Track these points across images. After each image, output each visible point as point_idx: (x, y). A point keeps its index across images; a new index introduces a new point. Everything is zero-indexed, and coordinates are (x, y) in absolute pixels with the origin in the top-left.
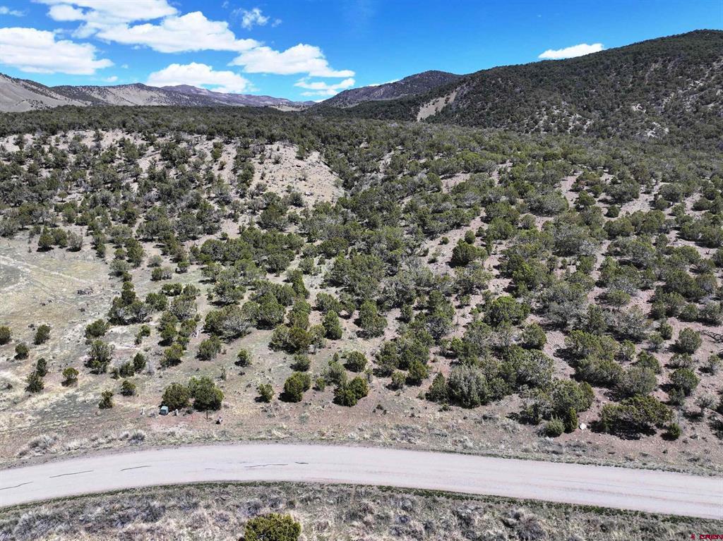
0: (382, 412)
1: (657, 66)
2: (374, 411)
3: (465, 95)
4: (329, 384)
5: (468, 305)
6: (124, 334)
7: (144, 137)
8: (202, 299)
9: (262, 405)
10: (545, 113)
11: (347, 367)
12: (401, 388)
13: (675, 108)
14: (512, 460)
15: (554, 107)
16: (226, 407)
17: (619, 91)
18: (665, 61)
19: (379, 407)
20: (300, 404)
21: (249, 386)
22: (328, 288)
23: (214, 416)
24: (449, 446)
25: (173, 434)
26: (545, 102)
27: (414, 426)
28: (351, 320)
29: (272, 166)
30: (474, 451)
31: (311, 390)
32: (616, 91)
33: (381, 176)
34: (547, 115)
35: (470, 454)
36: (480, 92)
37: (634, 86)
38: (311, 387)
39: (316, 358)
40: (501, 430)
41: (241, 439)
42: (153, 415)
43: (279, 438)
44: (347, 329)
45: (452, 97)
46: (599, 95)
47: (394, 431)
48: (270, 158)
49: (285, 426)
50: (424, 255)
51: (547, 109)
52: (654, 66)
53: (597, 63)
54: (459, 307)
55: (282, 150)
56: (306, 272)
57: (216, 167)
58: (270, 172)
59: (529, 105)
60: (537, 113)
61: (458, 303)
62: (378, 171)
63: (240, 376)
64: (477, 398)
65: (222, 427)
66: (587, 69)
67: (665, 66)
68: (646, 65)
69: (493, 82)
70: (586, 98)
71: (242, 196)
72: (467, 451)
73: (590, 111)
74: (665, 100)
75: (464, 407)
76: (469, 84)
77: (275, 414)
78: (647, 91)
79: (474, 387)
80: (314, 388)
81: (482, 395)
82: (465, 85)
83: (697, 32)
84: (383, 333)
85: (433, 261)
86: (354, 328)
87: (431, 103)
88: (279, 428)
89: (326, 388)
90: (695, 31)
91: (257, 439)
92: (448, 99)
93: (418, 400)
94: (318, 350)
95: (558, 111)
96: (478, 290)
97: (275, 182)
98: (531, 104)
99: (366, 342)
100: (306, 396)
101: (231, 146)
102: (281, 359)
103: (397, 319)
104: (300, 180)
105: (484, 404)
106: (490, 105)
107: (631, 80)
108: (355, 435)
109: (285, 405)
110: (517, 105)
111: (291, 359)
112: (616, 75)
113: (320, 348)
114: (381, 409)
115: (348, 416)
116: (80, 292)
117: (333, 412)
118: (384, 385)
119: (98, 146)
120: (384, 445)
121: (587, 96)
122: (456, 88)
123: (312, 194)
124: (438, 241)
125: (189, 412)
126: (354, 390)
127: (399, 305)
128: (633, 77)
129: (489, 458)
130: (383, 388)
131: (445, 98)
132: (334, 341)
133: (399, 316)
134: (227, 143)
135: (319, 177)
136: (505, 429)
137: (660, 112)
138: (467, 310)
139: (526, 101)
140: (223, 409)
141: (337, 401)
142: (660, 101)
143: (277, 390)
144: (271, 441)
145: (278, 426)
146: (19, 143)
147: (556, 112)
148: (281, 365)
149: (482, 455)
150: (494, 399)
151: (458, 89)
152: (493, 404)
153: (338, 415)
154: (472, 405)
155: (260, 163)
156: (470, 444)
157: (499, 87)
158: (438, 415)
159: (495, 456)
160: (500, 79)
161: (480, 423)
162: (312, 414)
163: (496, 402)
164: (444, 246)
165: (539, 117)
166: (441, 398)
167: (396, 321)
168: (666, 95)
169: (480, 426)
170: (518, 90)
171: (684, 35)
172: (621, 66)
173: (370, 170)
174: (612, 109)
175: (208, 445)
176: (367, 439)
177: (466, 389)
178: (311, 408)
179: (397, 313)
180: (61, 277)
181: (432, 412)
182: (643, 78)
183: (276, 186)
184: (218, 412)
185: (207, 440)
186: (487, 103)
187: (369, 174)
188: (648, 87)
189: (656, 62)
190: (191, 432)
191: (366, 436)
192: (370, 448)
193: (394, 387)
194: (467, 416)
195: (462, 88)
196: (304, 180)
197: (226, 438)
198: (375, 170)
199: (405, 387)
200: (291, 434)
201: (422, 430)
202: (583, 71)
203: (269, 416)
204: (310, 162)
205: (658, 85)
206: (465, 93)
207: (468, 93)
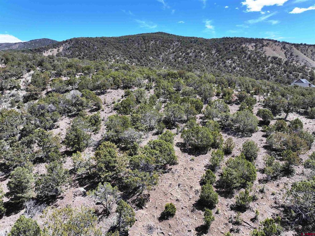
3: (68, 48)
13: (167, 59)
15: (116, 56)
18: (155, 41)
26: (112, 54)
32: (140, 51)
33: (22, 93)
34: (114, 59)
36: (77, 47)
37: (146, 49)
45: (61, 49)
46: (134, 52)
51: (113, 57)
52: (152, 42)
60: (109, 58)
62: (18, 88)
66: (125, 41)
67: (156, 43)
68: (149, 41)
69: (82, 43)
70: (128, 53)
73: (132, 59)
76: (69, 43)
78: (153, 52)
82: (67, 43)
83: (160, 32)
87: (49, 51)
90: (159, 32)
92: (59, 50)
95: (118, 58)
98: (105, 54)
106: (83, 53)
107: (145, 47)
110: (97, 54)
122: (62, 44)
131: (57, 49)
137: (161, 61)
139: (102, 53)
142: (159, 56)
151: (64, 45)
157: (86, 46)
160: (85, 42)
168: (161, 54)
170: (96, 47)
171: (155, 33)
172: (139, 41)
173: (9, 87)
174: (142, 59)
182: (149, 47)
186: (81, 53)
187: (8, 91)
188: (152, 50)
189: (152, 41)
195: (66, 45)
198: (15, 87)
202: (123, 41)
205: (156, 50)
206: (68, 47)
207: (70, 47)
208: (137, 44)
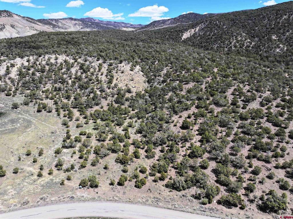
0: (150, 191)
1: (286, 17)
2: (147, 191)
3: (203, 29)
4: (134, 179)
5: (185, 146)
6: (68, 153)
7: (73, 58)
8: (93, 137)
9: (111, 186)
10: (235, 39)
11: (141, 171)
12: (158, 181)
13: (291, 38)
14: (189, 213)
15: (239, 36)
16: (100, 186)
17: (268, 29)
18: (289, 15)
19: (149, 189)
20: (123, 187)
21: (108, 178)
22: (137, 134)
23: (96, 190)
24: (170, 206)
25: (83, 196)
26: (235, 34)
27: (160, 197)
28: (144, 150)
29: (121, 74)
30: (178, 209)
31: (128, 181)
32: (267, 29)
34: (236, 40)
35: (176, 210)
36: (209, 28)
37: (274, 26)
38: (128, 180)
39: (130, 167)
40: (188, 201)
41: (104, 200)
42: (77, 189)
43: (116, 200)
44: (142, 154)
45: (197, 29)
46: (259, 30)
47: (153, 199)
48: (120, 70)
49: (118, 195)
50: (172, 123)
51: (236, 37)
52: (285, 17)
53: (260, 15)
54: (182, 147)
55: (125, 66)
56: (130, 126)
57: (100, 74)
58: (120, 77)
59: (228, 35)
60: (232, 39)
61: (181, 145)
62: (161, 76)
63: (105, 174)
64: (181, 188)
65: (98, 195)
67: (289, 17)
68: (281, 16)
69: (215, 23)
70: (253, 32)
71: (109, 88)
72: (175, 209)
73: (254, 38)
74: (287, 34)
75: (177, 191)
76: (205, 23)
77: (115, 190)
78: (280, 29)
79: (181, 185)
80: (129, 180)
81: (183, 187)
82: (203, 24)
84: (154, 157)
85: (175, 126)
86: (145, 154)
87: (188, 31)
88: (117, 196)
89: (133, 180)
91: (109, 200)
92: (195, 30)
93: (162, 187)
94: (131, 163)
95: (240, 38)
96: (189, 140)
97: (121, 82)
98: (230, 34)
99: (148, 160)
100: (126, 183)
101: (106, 64)
102: (119, 167)
103: (160, 150)
104: (131, 80)
105: (184, 190)
106: (212, 33)
107: (274, 23)
108: (140, 200)
109: (119, 187)
110: (223, 34)
111: (122, 167)
112: (268, 21)
113: (132, 162)
114: (150, 190)
115: (139, 192)
116: (52, 133)
117: (134, 190)
118: (152, 180)
119: (56, 62)
120: (149, 205)
121: (254, 31)
122: (199, 25)
123: (135, 87)
124: (178, 116)
125: (88, 188)
126: (141, 183)
127: (161, 145)
128: (275, 22)
129: (182, 212)
130: (152, 181)
131: (194, 29)
132: (137, 159)
133: (161, 149)
134: (104, 63)
135: (138, 78)
136: (189, 200)
137: (284, 39)
138: (184, 149)
139: (228, 33)
140: (99, 187)
141: (136, 186)
142: (285, 34)
143: (117, 181)
144: (113, 201)
145: (116, 195)
146: (28, 61)
147: (239, 39)
148: (119, 169)
149: (180, 211)
150: (188, 188)
151: (200, 25)
152: (187, 190)
153: (136, 192)
154: (180, 190)
155: (116, 73)
156: (177, 206)
157: (217, 25)
158: (168, 193)
159: (184, 211)
160: (218, 22)
161: (181, 197)
162: (127, 191)
163: (188, 189)
164: (180, 118)
165: (232, 41)
166: (170, 187)
167: (159, 151)
168: (288, 31)
169: (181, 199)
170: (225, 27)
172: (270, 17)
173: (158, 75)
174: (264, 37)
175: (94, 202)
176: (144, 202)
177: (178, 185)
178: (127, 188)
179: (160, 148)
180: (46, 125)
181: (166, 192)
182: (279, 23)
183: (122, 83)
184: (98, 188)
185: (93, 199)
187: (157, 77)
188: (281, 27)
189: (286, 15)
190: (89, 196)
191: (144, 201)
192: (144, 206)
193: (155, 181)
194: (178, 194)
195: (202, 25)
196: (133, 80)
197: (100, 199)
199: (159, 181)
200: (120, 199)
201: (162, 199)
203: (114, 191)
204: (135, 72)
205: (285, 26)
206: (203, 27)
207: (204, 28)
208: (267, 20)
